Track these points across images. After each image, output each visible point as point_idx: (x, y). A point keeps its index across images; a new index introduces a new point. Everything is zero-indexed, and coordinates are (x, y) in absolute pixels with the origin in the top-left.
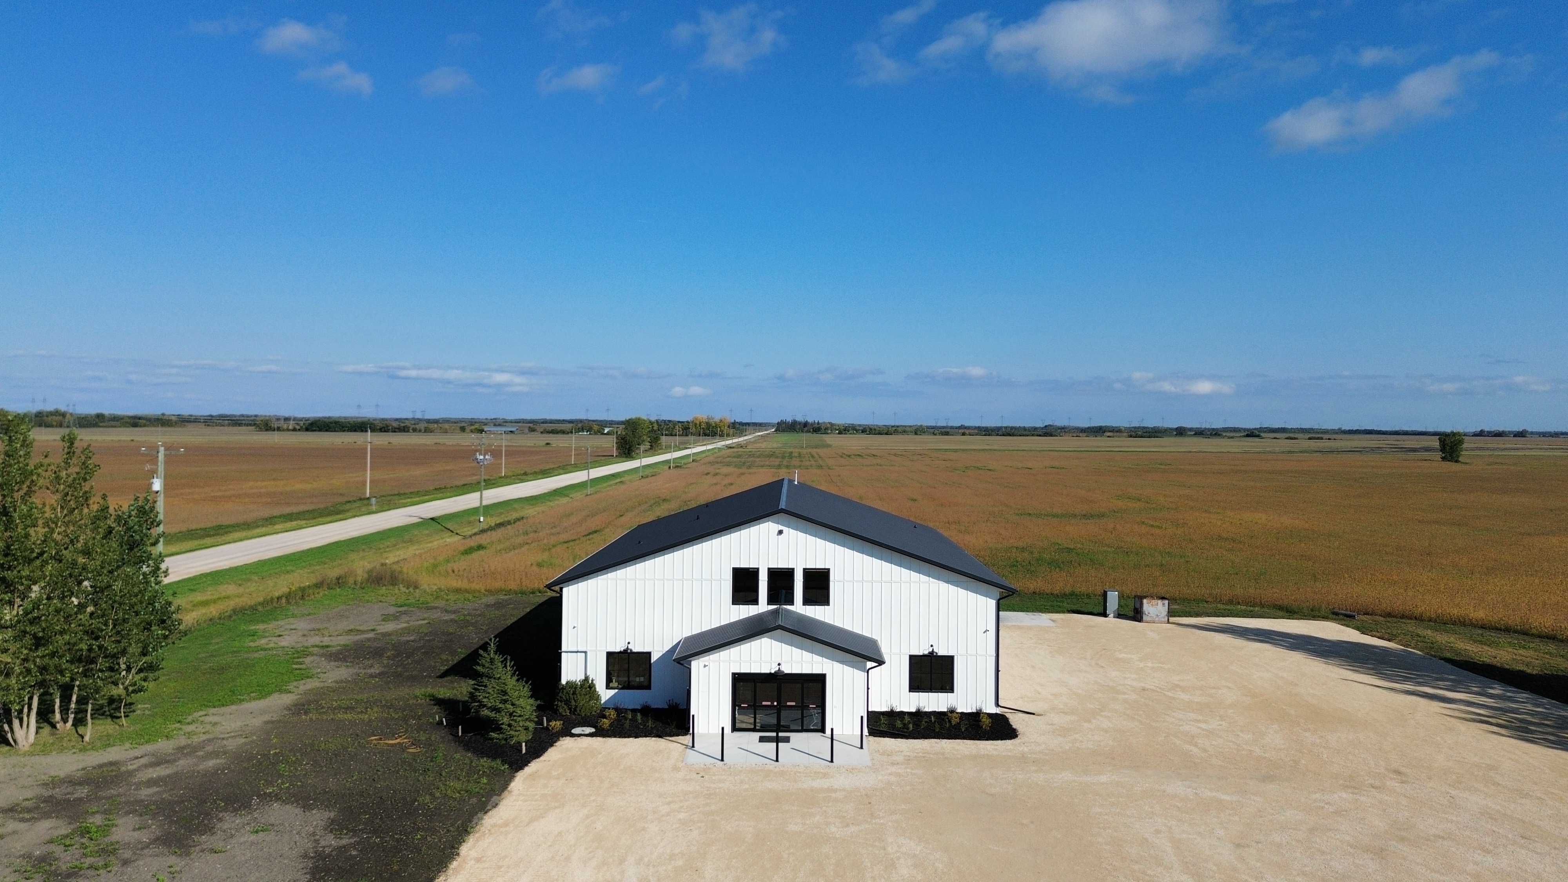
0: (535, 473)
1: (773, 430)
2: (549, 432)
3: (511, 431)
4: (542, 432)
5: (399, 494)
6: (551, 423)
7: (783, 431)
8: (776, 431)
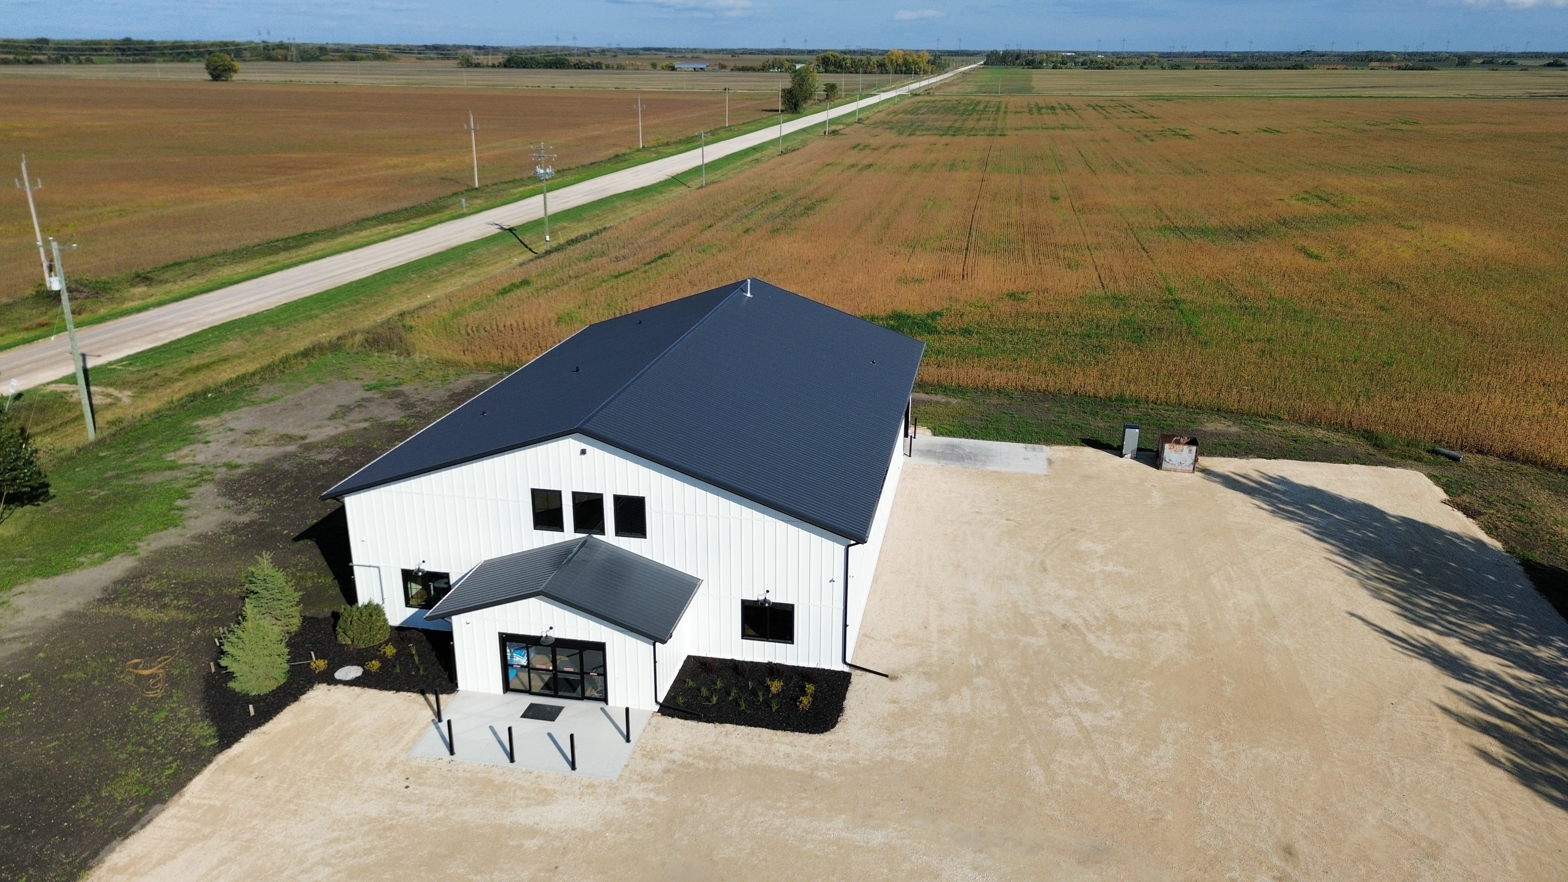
0: (680, 142)
1: (982, 62)
2: (739, 70)
3: (701, 69)
4: (732, 70)
5: (513, 181)
6: (750, 54)
7: (993, 64)
8: (985, 64)
